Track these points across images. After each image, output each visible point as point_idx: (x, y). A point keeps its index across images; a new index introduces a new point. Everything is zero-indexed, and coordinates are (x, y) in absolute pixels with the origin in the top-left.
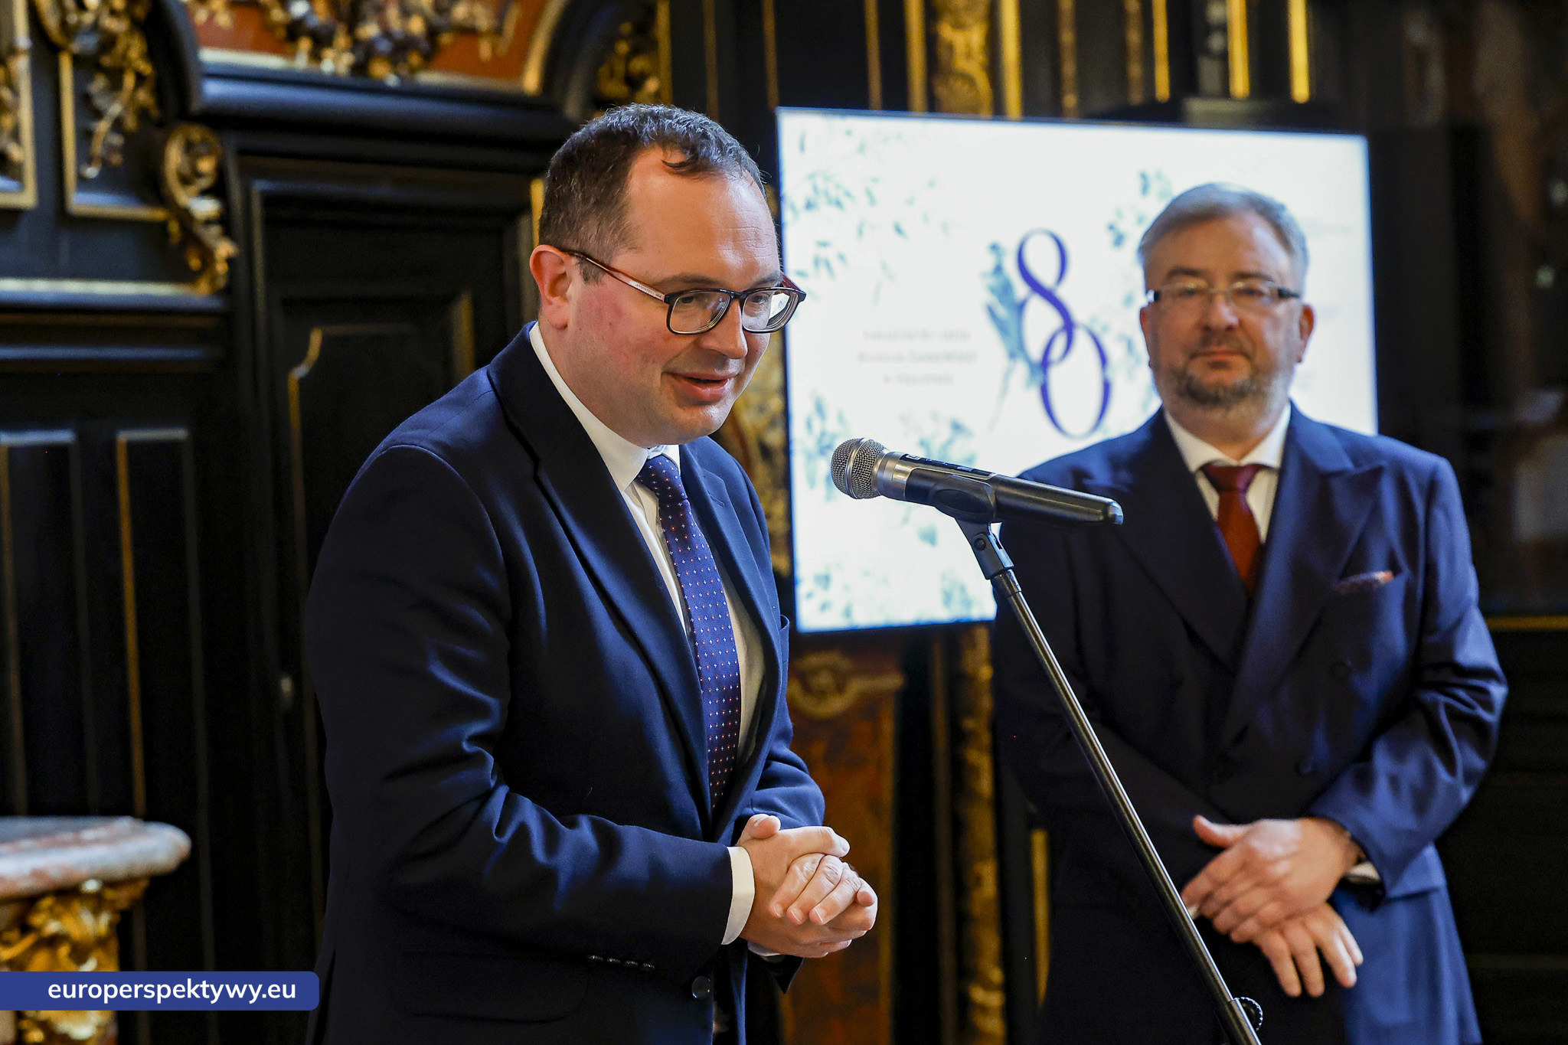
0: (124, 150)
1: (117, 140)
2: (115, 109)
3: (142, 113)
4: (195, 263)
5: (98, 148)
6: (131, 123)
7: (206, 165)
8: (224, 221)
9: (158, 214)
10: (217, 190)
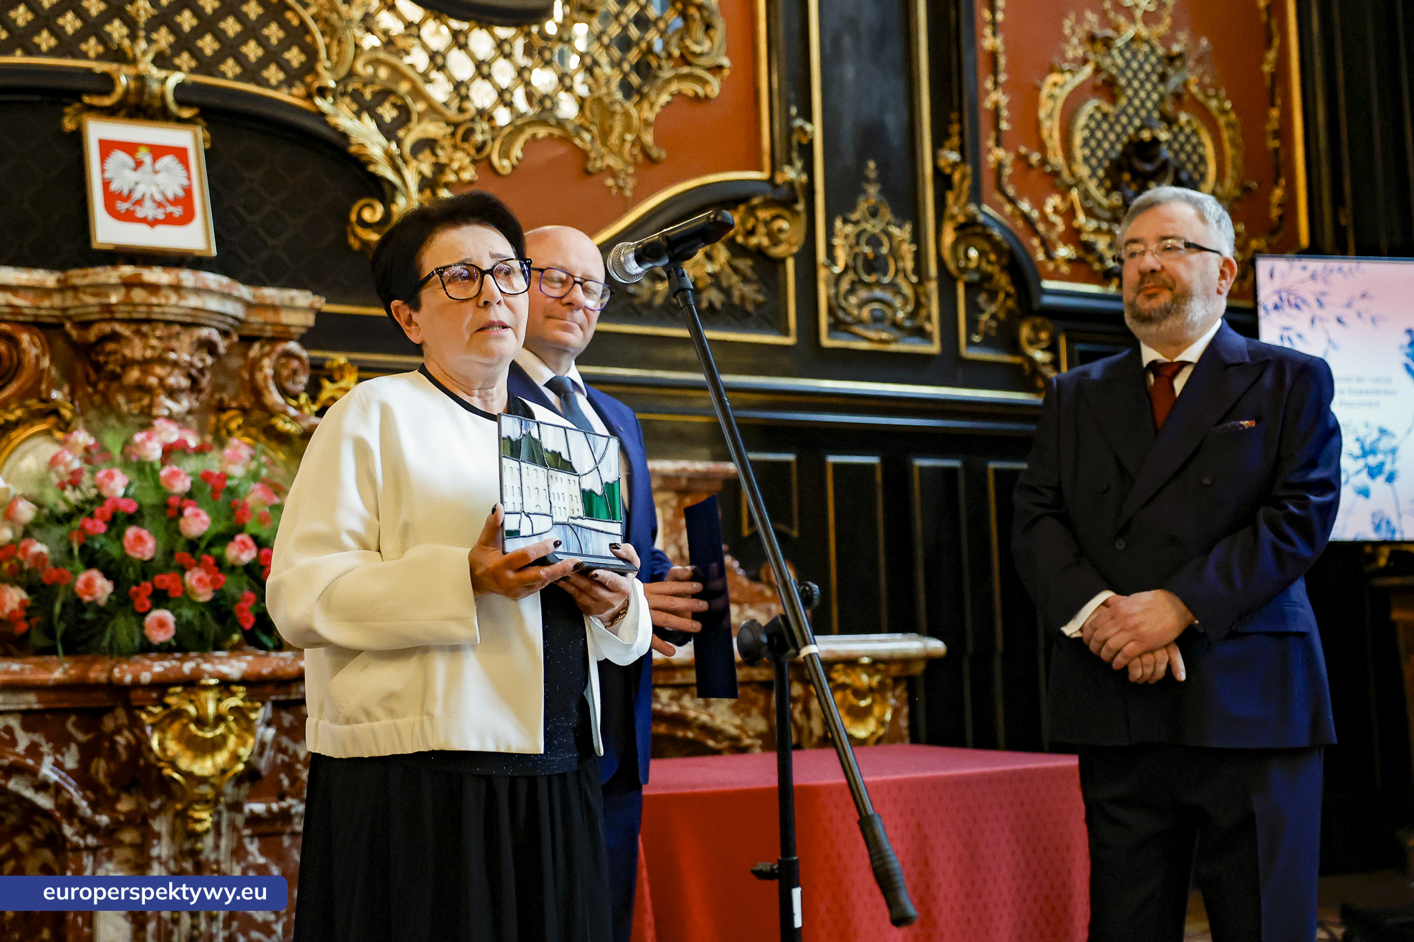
0: (997, 329)
1: (993, 324)
2: (993, 309)
3: (1010, 312)
4: (1040, 383)
5: (981, 327)
6: (1002, 316)
7: (1044, 335)
8: (1055, 364)
9: (1017, 360)
10: (1052, 348)
